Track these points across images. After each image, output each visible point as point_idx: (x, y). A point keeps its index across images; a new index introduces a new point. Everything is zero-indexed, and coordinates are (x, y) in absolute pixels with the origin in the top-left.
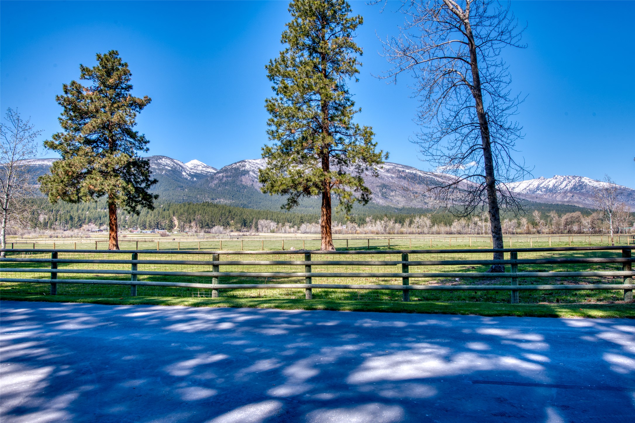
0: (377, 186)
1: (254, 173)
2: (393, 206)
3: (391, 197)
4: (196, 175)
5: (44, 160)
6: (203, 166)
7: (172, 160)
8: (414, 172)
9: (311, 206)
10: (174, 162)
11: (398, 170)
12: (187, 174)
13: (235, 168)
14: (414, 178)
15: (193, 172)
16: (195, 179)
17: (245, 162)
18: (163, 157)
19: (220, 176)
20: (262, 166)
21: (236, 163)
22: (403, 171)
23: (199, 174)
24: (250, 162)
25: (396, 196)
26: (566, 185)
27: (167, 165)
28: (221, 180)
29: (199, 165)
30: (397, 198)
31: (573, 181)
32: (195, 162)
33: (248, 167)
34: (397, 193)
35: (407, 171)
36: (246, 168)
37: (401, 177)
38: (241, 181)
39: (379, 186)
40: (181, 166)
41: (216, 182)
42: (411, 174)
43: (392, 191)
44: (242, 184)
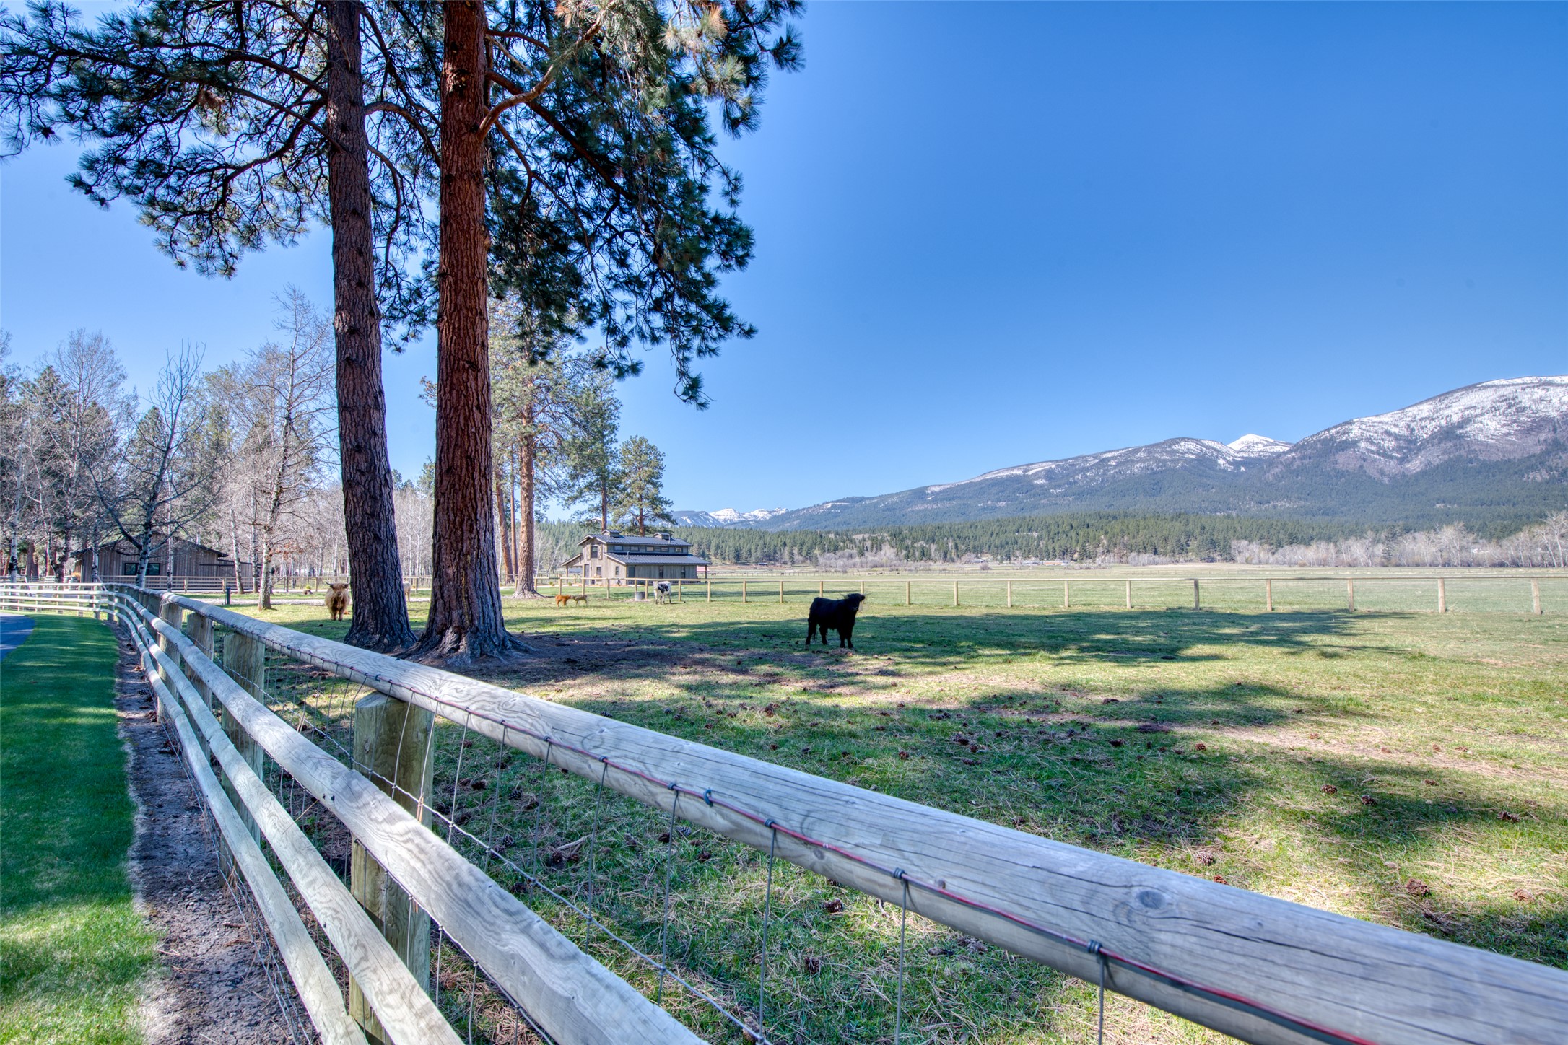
1: (1372, 443)
5: (1012, 468)
6: (1265, 443)
7: (1198, 441)
9: (1509, 501)
10: (1203, 445)
12: (1228, 462)
13: (1326, 439)
15: (1243, 457)
16: (1243, 469)
17: (1350, 423)
18: (1183, 439)
19: (1287, 459)
20: (1396, 426)
21: (1328, 430)
23: (1253, 458)
24: (1363, 423)
27: (1189, 452)
28: (1288, 465)
29: (1257, 443)
32: (1250, 438)
33: (1355, 432)
36: (1352, 435)
38: (1336, 463)
40: (1215, 450)
41: (1276, 470)
44: (1334, 469)
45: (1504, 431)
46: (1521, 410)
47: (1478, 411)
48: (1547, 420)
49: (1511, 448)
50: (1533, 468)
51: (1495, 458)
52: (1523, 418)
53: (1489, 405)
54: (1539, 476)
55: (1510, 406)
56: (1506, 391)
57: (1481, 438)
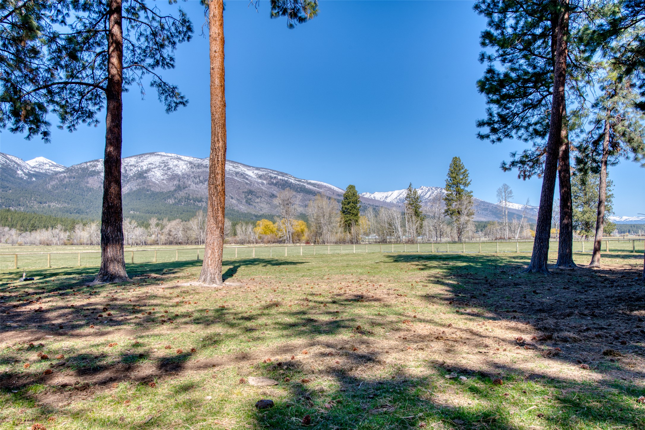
0: (243, 192)
2: (253, 213)
3: (255, 204)
4: (37, 175)
6: (51, 164)
7: (4, 156)
8: (286, 179)
9: (158, 212)
10: (8, 159)
11: (271, 176)
12: (24, 173)
13: (84, 168)
14: (285, 185)
15: (35, 171)
16: (34, 179)
19: (61, 176)
21: (86, 163)
22: (275, 177)
23: (42, 173)
25: (260, 203)
26: (430, 196)
28: (62, 180)
29: (46, 164)
30: (262, 205)
31: (436, 191)
32: (41, 159)
34: (263, 199)
35: (279, 177)
36: (98, 168)
37: (272, 183)
38: (88, 183)
39: (245, 192)
40: (16, 163)
42: (283, 180)
43: (258, 197)
44: (86, 186)
45: (162, 178)
46: (169, 169)
47: (154, 166)
48: (177, 175)
49: (163, 186)
50: (169, 197)
51: (157, 190)
52: (169, 173)
53: (158, 164)
54: (171, 201)
55: (165, 166)
56: (165, 159)
57: (153, 180)
